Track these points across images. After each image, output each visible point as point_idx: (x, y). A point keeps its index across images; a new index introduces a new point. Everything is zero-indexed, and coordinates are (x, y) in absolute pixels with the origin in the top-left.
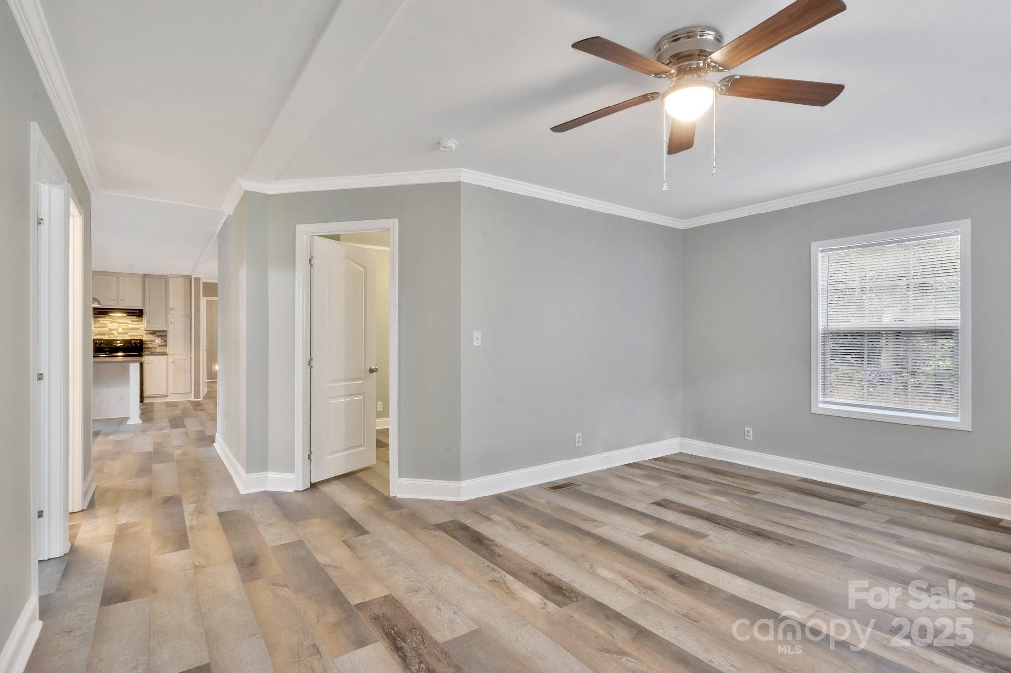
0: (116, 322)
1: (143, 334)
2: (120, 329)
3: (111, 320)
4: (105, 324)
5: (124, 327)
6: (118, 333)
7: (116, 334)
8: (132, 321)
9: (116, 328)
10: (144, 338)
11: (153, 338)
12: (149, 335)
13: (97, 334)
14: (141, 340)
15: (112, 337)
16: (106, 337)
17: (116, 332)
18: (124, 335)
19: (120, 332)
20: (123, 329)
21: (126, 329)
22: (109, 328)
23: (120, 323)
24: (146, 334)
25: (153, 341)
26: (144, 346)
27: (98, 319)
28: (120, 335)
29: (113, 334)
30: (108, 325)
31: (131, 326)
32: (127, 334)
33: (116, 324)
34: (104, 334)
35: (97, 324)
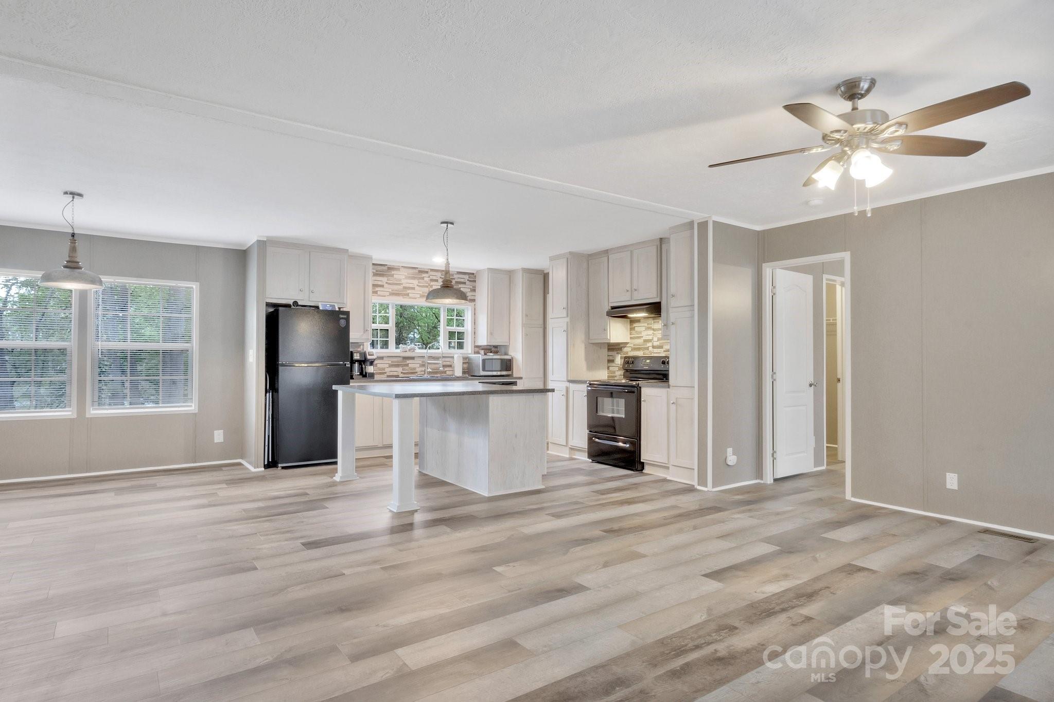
2: (655, 339)
3: (646, 325)
4: (641, 332)
5: (659, 336)
6: (653, 347)
7: (651, 349)
9: (650, 337)
13: (634, 349)
16: (638, 354)
17: (650, 344)
18: (659, 350)
19: (656, 344)
20: (658, 340)
21: (661, 339)
22: (644, 338)
23: (654, 330)
27: (634, 325)
28: (656, 350)
29: (647, 348)
30: (644, 334)
32: (660, 347)
33: (651, 332)
34: (638, 349)
35: (633, 332)
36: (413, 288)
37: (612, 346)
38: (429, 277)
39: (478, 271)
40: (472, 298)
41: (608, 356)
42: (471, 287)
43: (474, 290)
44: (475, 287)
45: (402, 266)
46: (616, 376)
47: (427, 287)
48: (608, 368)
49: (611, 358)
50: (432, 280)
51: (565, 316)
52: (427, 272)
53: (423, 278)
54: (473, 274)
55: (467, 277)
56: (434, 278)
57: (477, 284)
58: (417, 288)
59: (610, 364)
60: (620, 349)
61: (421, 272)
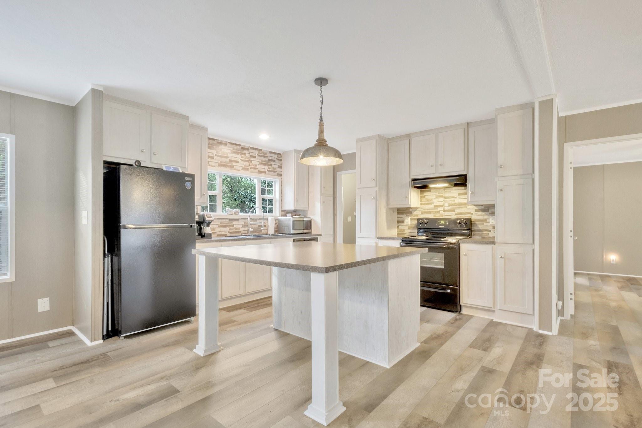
0: (442, 197)
1: (473, 211)
2: (446, 205)
3: (437, 194)
4: (431, 200)
5: (451, 202)
6: (444, 211)
7: (441, 212)
8: (460, 194)
9: (442, 204)
10: (474, 217)
11: (486, 217)
12: (480, 213)
13: (424, 213)
14: (469, 220)
15: (438, 216)
16: (431, 216)
17: (441, 209)
18: (450, 213)
19: (446, 208)
20: (450, 205)
21: (453, 205)
22: (435, 204)
23: (445, 198)
24: (476, 211)
25: (485, 221)
26: (473, 228)
27: (424, 194)
28: (447, 213)
29: (439, 212)
30: (434, 201)
31: (458, 201)
32: (453, 211)
33: (442, 199)
34: (429, 213)
35: (423, 199)
36: (237, 162)
37: (401, 210)
38: (249, 153)
39: (285, 153)
40: (280, 173)
41: (397, 218)
42: (279, 164)
43: (280, 167)
44: (281, 164)
45: (229, 142)
46: (406, 234)
47: (248, 161)
48: (398, 227)
49: (400, 219)
50: (251, 156)
51: (375, 185)
52: (248, 149)
53: (245, 154)
54: (280, 154)
55: (276, 156)
56: (253, 155)
57: (283, 162)
58: (240, 162)
59: (399, 224)
60: (411, 213)
61: (244, 148)
